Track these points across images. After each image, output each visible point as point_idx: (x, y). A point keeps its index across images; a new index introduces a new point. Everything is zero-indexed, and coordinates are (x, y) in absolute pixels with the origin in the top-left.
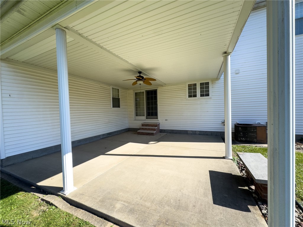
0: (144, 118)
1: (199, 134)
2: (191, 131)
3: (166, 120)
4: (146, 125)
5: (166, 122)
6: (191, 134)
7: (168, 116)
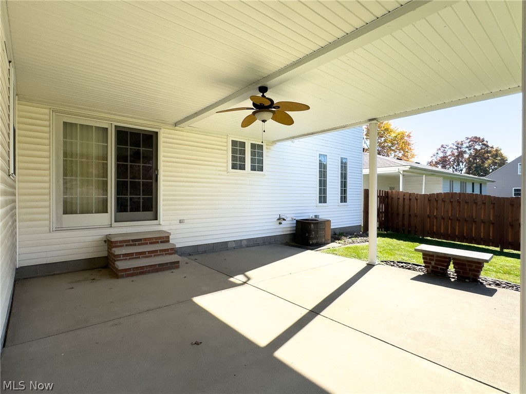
0: (103, 219)
1: (248, 246)
2: (234, 241)
3: (181, 221)
4: (129, 241)
5: (182, 226)
6: (234, 248)
7: (186, 210)
